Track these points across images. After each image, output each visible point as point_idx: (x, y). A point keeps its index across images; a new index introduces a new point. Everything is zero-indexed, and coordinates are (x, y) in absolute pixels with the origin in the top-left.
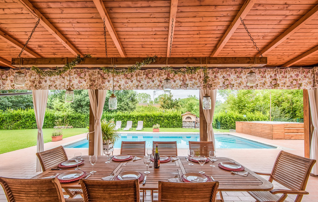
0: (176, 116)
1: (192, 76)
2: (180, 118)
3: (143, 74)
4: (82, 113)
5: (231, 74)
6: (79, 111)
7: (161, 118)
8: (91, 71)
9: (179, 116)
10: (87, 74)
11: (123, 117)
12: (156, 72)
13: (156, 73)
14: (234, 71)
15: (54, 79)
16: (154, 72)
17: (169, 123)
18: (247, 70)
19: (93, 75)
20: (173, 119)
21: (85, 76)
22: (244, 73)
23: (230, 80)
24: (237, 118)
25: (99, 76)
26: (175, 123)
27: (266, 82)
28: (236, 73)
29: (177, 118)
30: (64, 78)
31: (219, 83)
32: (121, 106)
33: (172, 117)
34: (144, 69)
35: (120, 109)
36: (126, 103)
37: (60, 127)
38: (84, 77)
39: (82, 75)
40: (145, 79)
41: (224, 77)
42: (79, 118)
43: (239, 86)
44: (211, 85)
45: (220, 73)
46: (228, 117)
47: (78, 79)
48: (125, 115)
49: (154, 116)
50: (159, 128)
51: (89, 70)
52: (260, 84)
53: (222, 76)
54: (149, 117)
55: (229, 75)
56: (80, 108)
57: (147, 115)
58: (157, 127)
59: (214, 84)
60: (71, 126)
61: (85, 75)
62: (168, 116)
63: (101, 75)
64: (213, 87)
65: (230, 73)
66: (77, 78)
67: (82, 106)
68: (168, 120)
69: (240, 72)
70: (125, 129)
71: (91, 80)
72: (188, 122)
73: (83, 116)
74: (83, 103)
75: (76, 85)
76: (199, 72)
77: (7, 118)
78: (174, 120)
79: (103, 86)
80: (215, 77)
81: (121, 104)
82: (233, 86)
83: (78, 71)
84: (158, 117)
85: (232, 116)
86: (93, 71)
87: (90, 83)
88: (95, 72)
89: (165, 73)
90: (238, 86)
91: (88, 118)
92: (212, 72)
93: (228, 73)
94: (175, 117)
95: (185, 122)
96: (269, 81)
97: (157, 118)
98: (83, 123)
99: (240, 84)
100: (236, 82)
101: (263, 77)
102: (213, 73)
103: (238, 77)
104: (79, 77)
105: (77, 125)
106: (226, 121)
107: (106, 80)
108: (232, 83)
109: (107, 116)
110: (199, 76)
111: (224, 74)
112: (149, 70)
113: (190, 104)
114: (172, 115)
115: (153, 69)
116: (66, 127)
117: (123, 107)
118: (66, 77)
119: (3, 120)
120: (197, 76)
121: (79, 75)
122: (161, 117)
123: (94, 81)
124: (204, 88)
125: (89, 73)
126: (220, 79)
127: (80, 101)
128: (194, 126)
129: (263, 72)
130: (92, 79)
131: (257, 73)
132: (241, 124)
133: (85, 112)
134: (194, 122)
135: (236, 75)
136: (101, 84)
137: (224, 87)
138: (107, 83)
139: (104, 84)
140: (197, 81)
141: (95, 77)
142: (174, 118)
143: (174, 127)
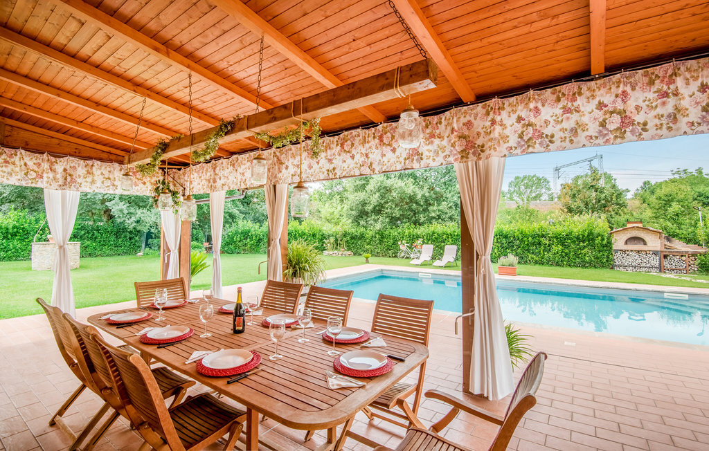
0: (590, 233)
1: (434, 131)
2: (603, 240)
3: (336, 143)
4: (366, 227)
5: (543, 106)
6: (362, 223)
7: (542, 239)
9: (599, 235)
11: (444, 237)
12: (359, 135)
13: (357, 139)
14: (553, 94)
16: (353, 137)
17: (566, 254)
18: (599, 82)
20: (582, 244)
22: (588, 94)
23: (538, 124)
26: (588, 254)
27: (679, 111)
28: (558, 100)
29: (593, 240)
31: (508, 137)
32: (439, 211)
33: (578, 238)
34: (337, 135)
35: (439, 218)
36: (451, 204)
37: (331, 253)
40: (340, 155)
41: (520, 119)
42: (362, 237)
43: (573, 138)
44: (483, 146)
45: (508, 109)
48: (449, 232)
49: (521, 233)
50: (517, 266)
52: (657, 121)
53: (514, 117)
54: (506, 237)
55: (537, 110)
56: (365, 217)
57: (501, 232)
58: (510, 262)
59: (490, 144)
60: (350, 252)
62: (564, 234)
63: (278, 158)
64: (487, 152)
65: (539, 105)
66: (250, 168)
67: (367, 214)
68: (563, 245)
69: (574, 94)
70: (437, 263)
72: (634, 254)
73: (369, 233)
74: (369, 208)
76: (449, 119)
77: (264, 236)
78: (584, 247)
79: (279, 177)
80: (493, 122)
81: (440, 208)
82: (551, 142)
83: (251, 157)
88: (270, 154)
89: (374, 134)
90: (568, 139)
91: (376, 237)
92: (484, 111)
93: (532, 106)
94: (589, 238)
95: (624, 251)
96: (697, 103)
98: (369, 246)
99: (574, 131)
100: (559, 127)
101: (666, 95)
102: (488, 114)
103: (567, 110)
105: (359, 251)
107: (284, 165)
108: (548, 131)
109: (410, 232)
110: (449, 128)
111: (522, 111)
112: (346, 133)
113: (663, 198)
114: (575, 230)
116: (341, 253)
117: (446, 213)
119: (259, 239)
120: (446, 129)
122: (543, 236)
123: (269, 170)
124: (462, 157)
126: (508, 125)
127: (364, 204)
128: (657, 265)
129: (664, 77)
131: (639, 85)
133: (372, 225)
134: (656, 253)
135: (561, 105)
137: (522, 146)
138: (284, 171)
140: (445, 142)
141: (270, 162)
142: (584, 241)
143: (584, 266)
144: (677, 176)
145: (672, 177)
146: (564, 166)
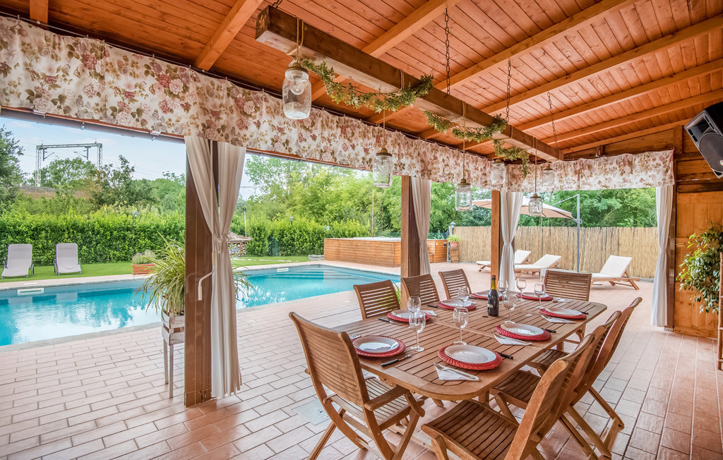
3: (335, 124)
7: (126, 233)
8: (205, 79)
10: (192, 87)
12: (359, 127)
13: (357, 130)
15: (50, 70)
16: (354, 127)
19: (211, 95)
21: (184, 92)
24: (315, 232)
25: (232, 102)
30: (102, 78)
33: (164, 232)
38: (181, 95)
39: (177, 86)
46: (298, 231)
47: (160, 96)
49: (103, 226)
51: (199, 75)
61: (186, 89)
62: (152, 227)
63: (236, 100)
66: (157, 90)
71: (205, 111)
75: (153, 115)
79: (242, 135)
83: (160, 69)
84: (120, 229)
85: (304, 228)
86: (213, 84)
87: (202, 119)
88: (218, 87)
97: (115, 233)
104: (163, 89)
106: (293, 240)
107: (250, 119)
114: (163, 224)
115: (354, 119)
118: (109, 77)
121: (164, 81)
122: (128, 229)
123: (216, 115)
125: (199, 85)
130: (209, 106)
132: (336, 243)
136: (237, 130)
138: (253, 128)
139: (244, 132)
141: (218, 102)
144: (166, 178)
145: (163, 177)
146: (52, 147)
